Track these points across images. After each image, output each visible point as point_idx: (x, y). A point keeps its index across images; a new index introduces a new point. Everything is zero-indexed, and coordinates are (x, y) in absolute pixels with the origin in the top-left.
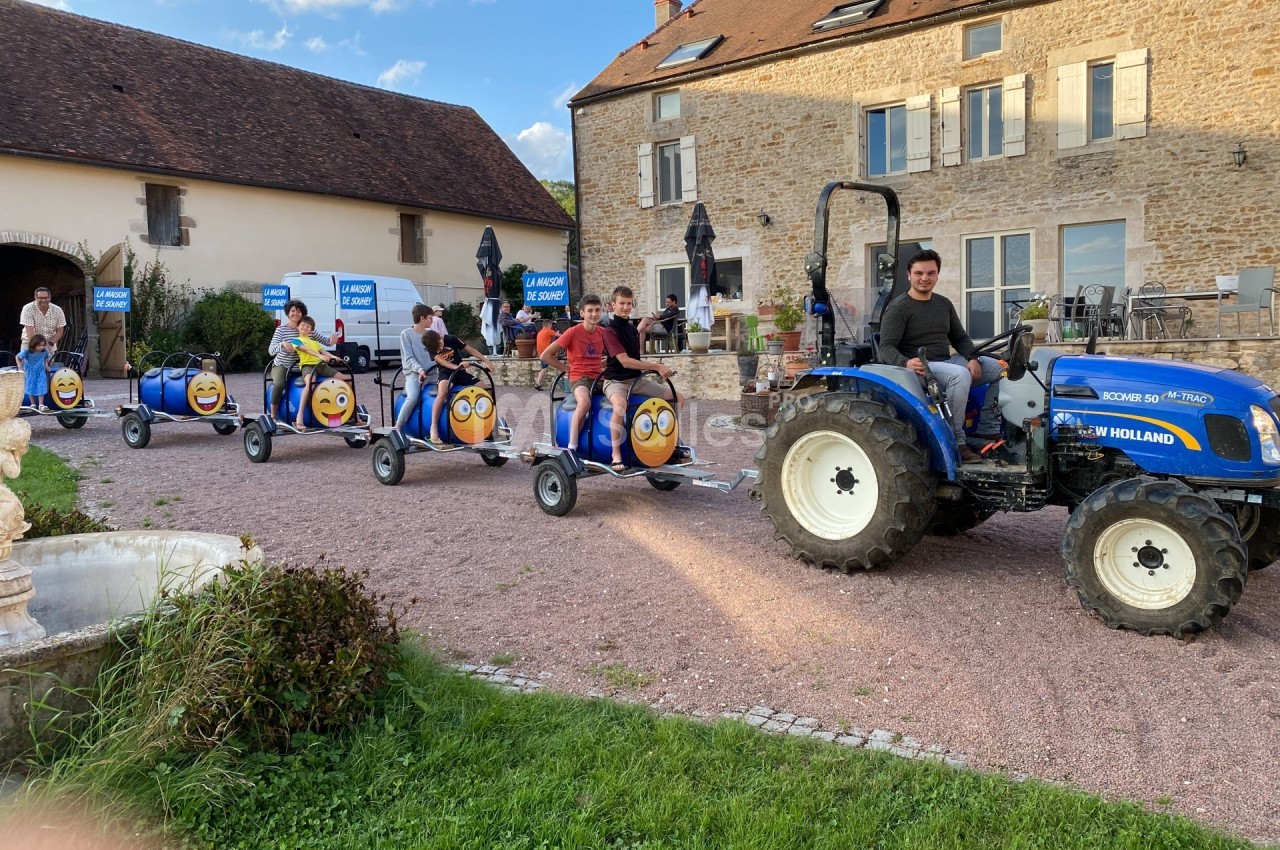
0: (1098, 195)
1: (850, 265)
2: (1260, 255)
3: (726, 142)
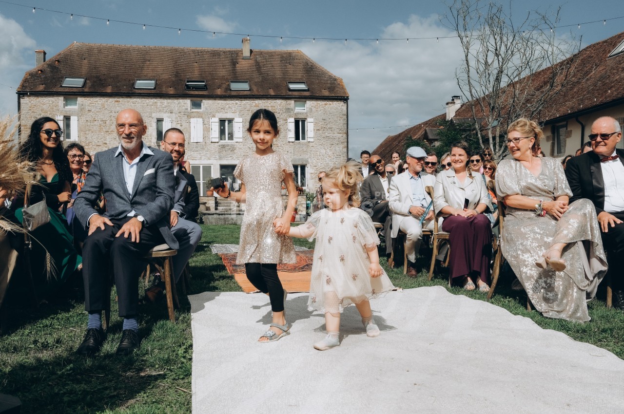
0: (231, 156)
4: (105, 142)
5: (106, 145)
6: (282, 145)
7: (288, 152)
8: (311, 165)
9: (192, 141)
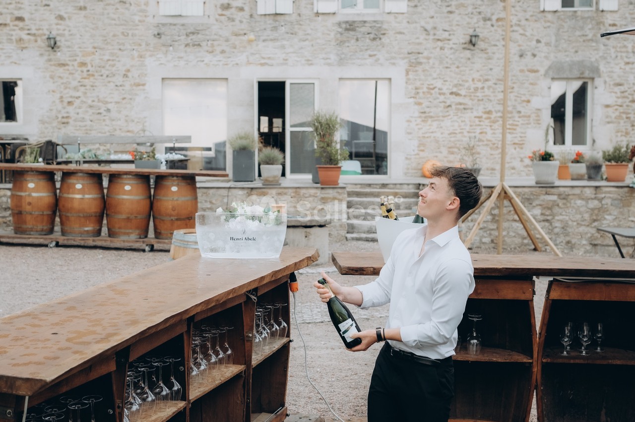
0: (370, 56)
1: (146, 97)
2: (485, 116)
4: (18, 14)
5: (21, 24)
6: (523, 22)
7: (538, 41)
8: (605, 82)
9: (261, 10)
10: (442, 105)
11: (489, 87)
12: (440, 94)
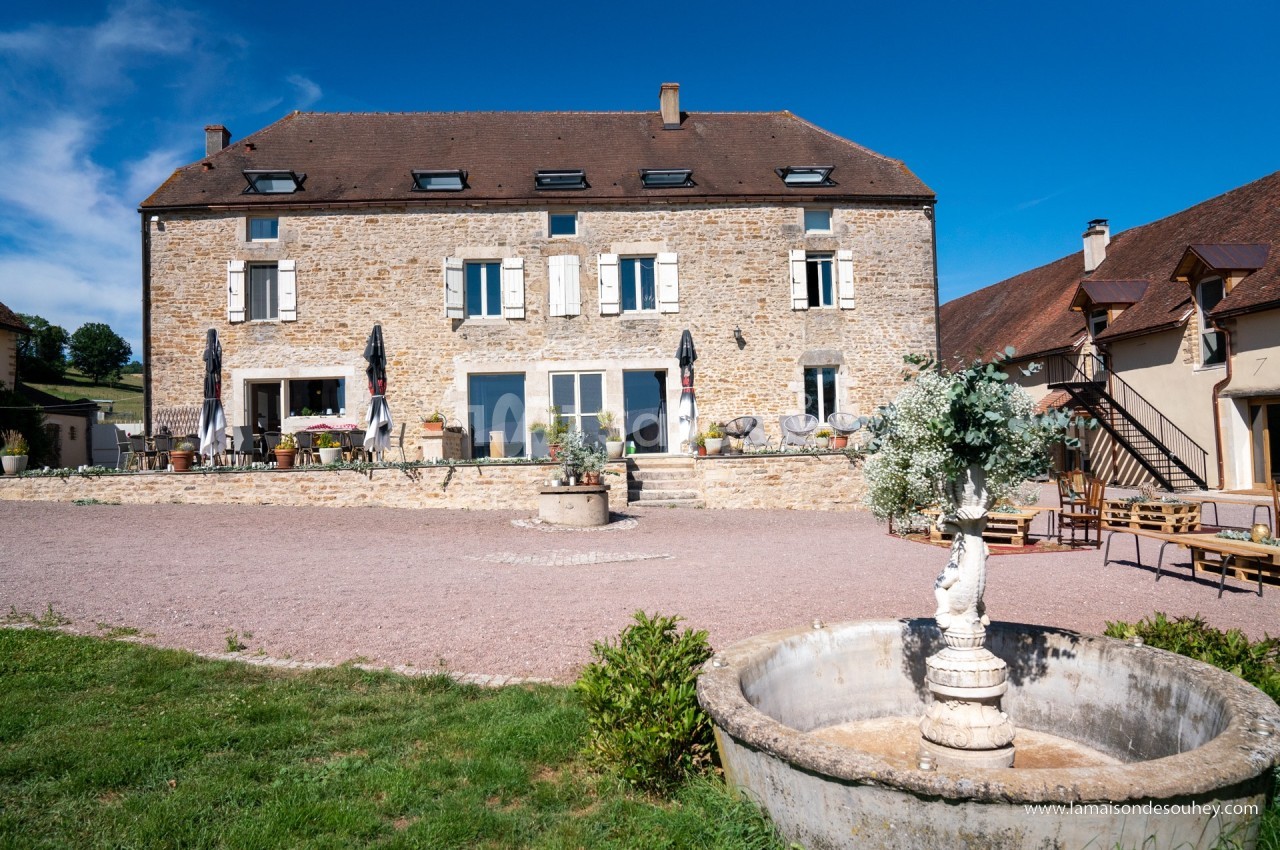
0: (649, 350)
1: (454, 390)
2: (750, 399)
3: (330, 270)
4: (341, 321)
5: (344, 330)
6: (778, 319)
7: (792, 335)
8: (849, 368)
9: (553, 313)
10: (713, 390)
11: (752, 374)
12: (711, 381)
